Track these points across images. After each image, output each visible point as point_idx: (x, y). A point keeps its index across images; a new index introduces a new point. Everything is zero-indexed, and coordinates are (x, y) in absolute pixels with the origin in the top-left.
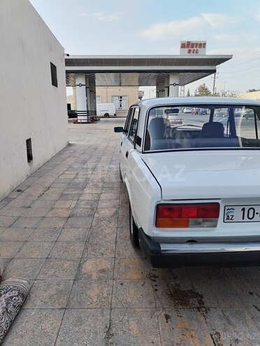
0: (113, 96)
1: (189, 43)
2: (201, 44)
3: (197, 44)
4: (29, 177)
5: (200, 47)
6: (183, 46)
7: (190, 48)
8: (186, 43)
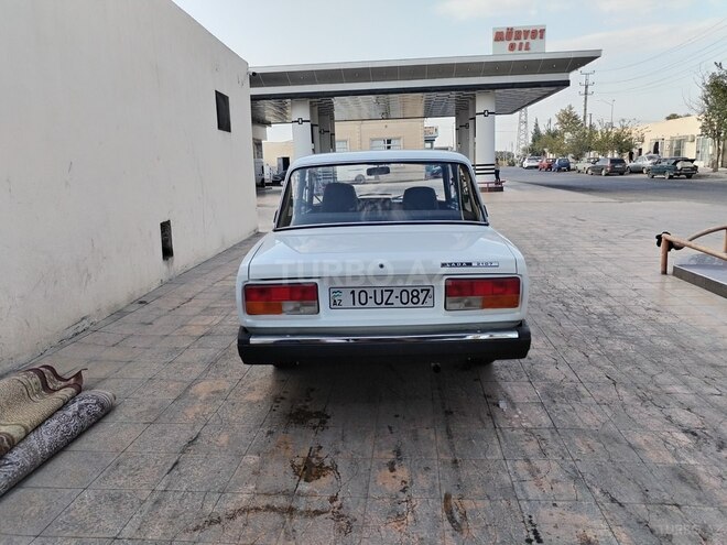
0: (373, 140)
1: (510, 31)
2: (534, 32)
3: (526, 32)
4: (163, 284)
5: (534, 37)
6: (499, 37)
7: (513, 41)
8: (505, 32)
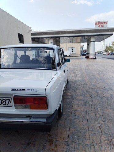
0: (69, 48)
1: (99, 22)
2: (105, 22)
7: (99, 25)
8: (98, 22)
